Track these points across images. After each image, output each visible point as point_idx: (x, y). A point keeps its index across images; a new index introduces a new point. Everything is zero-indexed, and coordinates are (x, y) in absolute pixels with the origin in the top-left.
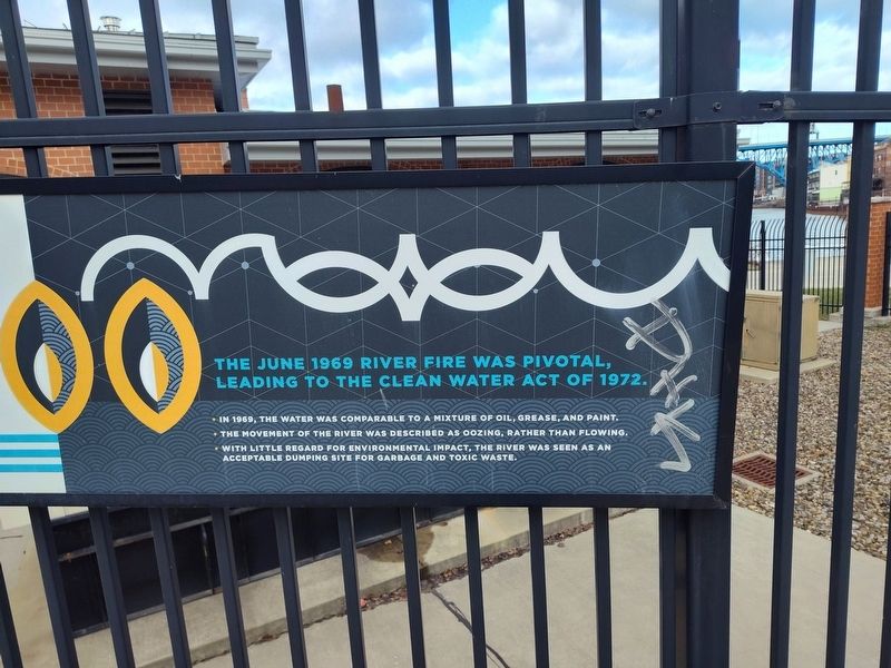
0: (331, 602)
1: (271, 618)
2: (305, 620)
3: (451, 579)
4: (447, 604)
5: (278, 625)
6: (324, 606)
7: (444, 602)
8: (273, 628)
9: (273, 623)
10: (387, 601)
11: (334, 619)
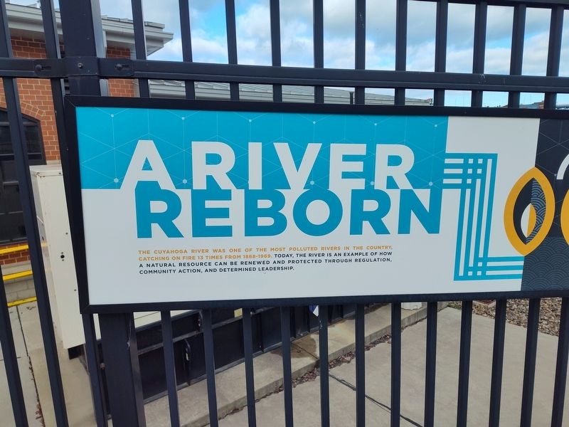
0: (270, 384)
1: (237, 397)
2: (256, 397)
3: (334, 366)
4: (340, 381)
5: (242, 401)
6: (266, 387)
7: (337, 380)
8: (239, 404)
9: (239, 400)
10: (301, 382)
11: (273, 395)
